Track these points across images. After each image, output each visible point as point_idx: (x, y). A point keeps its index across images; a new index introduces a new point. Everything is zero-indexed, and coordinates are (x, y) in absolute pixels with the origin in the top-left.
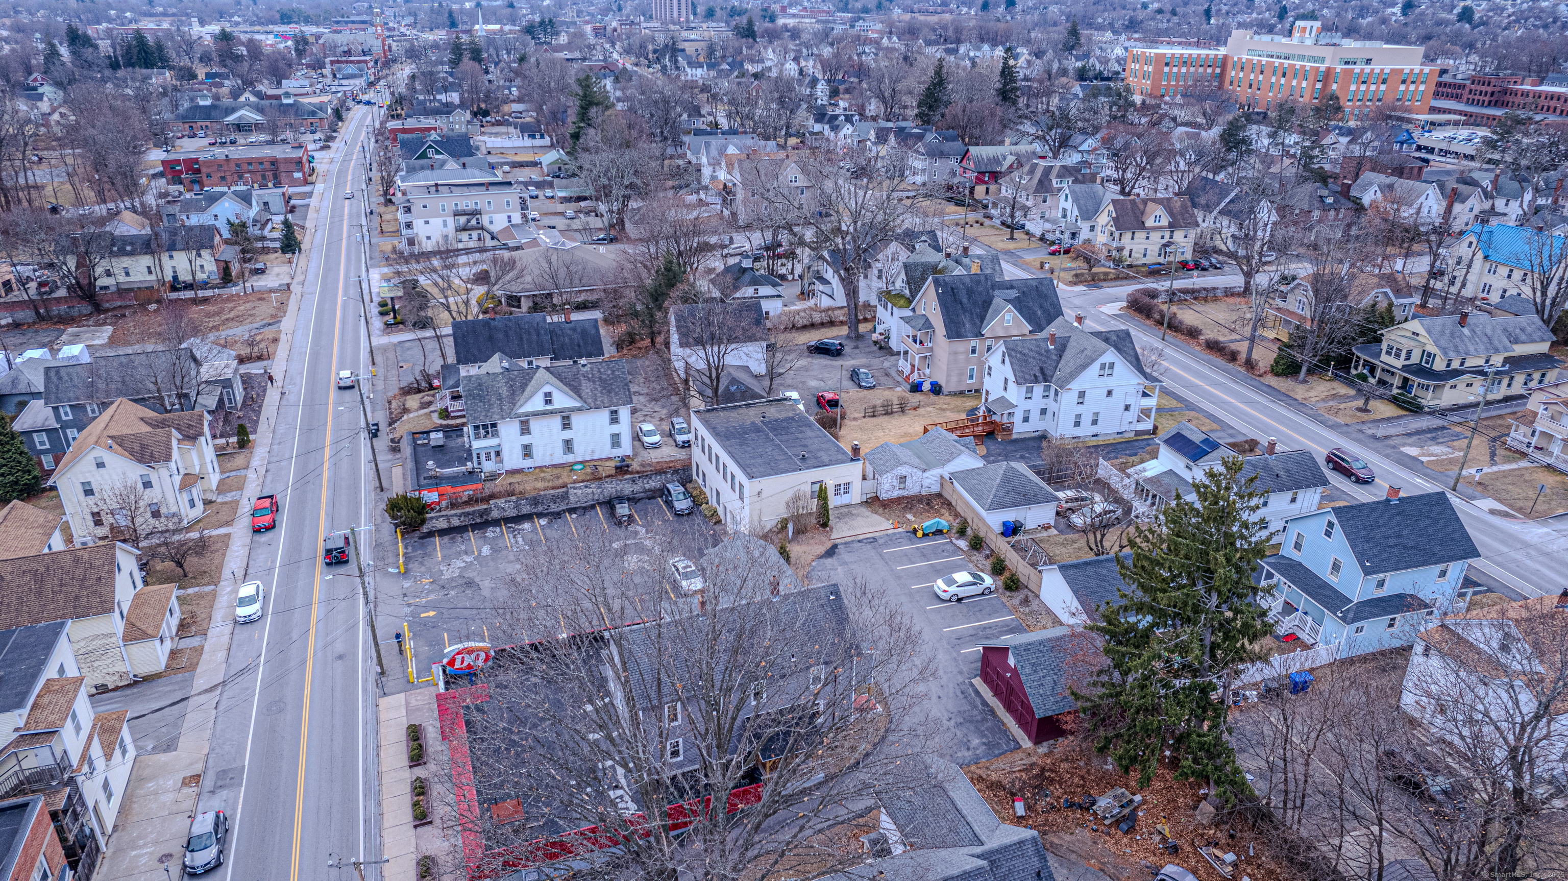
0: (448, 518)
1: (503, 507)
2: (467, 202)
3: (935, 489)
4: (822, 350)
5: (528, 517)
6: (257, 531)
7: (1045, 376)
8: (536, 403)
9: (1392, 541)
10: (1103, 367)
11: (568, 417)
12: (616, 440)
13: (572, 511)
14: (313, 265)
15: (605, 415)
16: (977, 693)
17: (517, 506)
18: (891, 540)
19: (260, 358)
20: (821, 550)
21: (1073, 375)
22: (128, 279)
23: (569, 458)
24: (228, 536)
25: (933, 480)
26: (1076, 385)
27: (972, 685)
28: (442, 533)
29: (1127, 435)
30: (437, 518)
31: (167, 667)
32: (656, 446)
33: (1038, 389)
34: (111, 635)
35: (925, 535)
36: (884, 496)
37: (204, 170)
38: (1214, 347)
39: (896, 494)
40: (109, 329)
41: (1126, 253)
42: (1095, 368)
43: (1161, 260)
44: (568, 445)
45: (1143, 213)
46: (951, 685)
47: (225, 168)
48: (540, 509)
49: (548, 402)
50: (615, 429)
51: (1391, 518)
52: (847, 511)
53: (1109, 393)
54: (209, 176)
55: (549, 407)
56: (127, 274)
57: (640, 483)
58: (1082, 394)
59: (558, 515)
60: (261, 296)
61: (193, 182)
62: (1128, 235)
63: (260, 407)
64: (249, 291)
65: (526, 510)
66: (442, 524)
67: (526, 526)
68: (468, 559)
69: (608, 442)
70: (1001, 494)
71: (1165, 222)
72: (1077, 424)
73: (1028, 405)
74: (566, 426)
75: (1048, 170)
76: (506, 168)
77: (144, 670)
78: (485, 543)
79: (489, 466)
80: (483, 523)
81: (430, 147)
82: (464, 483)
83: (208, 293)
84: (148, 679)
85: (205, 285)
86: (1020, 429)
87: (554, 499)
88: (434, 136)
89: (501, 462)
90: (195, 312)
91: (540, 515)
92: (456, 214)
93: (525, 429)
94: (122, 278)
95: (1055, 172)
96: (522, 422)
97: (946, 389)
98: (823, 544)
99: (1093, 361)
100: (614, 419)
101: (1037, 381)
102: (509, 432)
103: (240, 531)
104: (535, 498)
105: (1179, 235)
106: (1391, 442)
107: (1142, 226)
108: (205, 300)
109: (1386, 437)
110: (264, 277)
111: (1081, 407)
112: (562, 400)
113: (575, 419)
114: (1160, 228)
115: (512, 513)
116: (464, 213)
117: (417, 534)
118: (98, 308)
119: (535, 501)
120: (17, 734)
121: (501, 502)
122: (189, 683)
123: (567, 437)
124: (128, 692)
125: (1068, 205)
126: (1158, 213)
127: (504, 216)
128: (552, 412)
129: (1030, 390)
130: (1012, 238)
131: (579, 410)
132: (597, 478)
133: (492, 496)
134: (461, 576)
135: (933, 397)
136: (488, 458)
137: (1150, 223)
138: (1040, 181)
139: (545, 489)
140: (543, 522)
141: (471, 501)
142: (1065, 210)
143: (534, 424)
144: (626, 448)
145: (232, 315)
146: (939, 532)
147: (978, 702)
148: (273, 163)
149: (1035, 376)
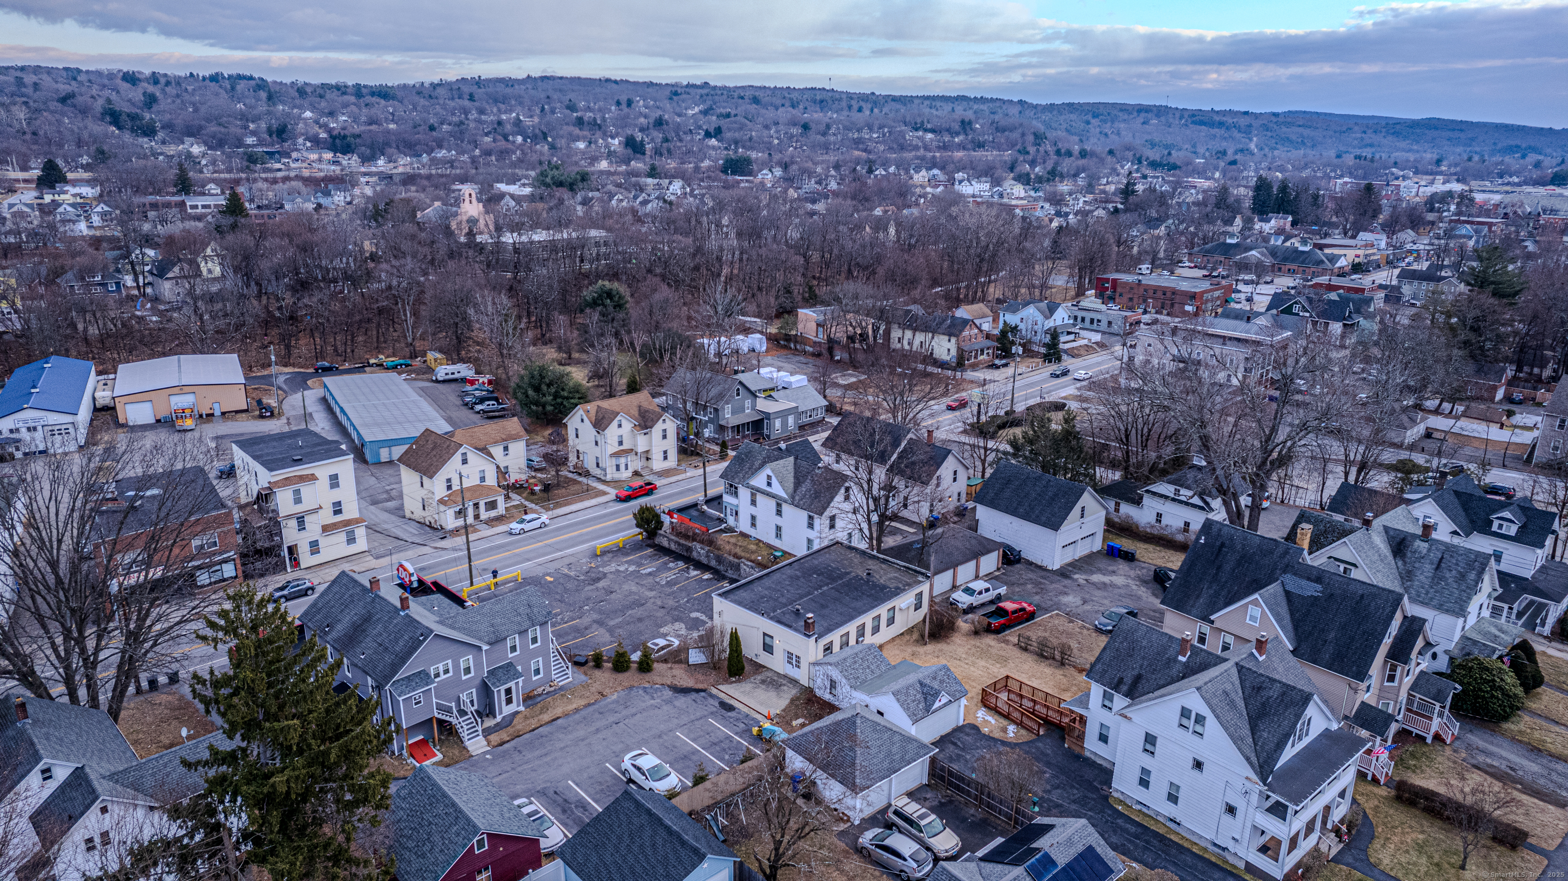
0: (669, 540)
5: (704, 567)
6: (616, 498)
8: (761, 482)
10: (1186, 713)
11: (780, 505)
12: (809, 544)
15: (804, 516)
17: (707, 556)
18: (739, 719)
23: (778, 543)
26: (1142, 719)
28: (657, 548)
29: (1228, 857)
30: (663, 536)
36: (816, 692)
37: (1119, 290)
39: (827, 696)
40: (864, 377)
42: (1173, 708)
44: (778, 531)
47: (1136, 291)
48: (718, 566)
49: (770, 485)
50: (810, 532)
53: (1198, 765)
55: (769, 489)
59: (721, 577)
61: (1110, 298)
64: (956, 376)
65: (710, 562)
66: (666, 543)
67: (695, 573)
68: (632, 569)
69: (805, 543)
72: (1144, 783)
73: (1105, 717)
74: (779, 512)
78: (658, 567)
79: (731, 521)
80: (680, 555)
81: (1298, 302)
83: (935, 370)
84: (441, 530)
86: (1091, 745)
87: (731, 565)
89: (736, 521)
91: (716, 572)
93: (754, 501)
94: (905, 346)
96: (752, 493)
98: (703, 682)
100: (811, 524)
102: (744, 499)
104: (719, 557)
111: (1149, 758)
112: (778, 489)
113: (784, 509)
117: (650, 542)
119: (719, 560)
121: (703, 548)
123: (779, 523)
128: (770, 495)
129: (1109, 697)
131: (789, 503)
133: (703, 541)
134: (605, 574)
136: (731, 514)
139: (734, 554)
140: (707, 576)
143: (759, 498)
148: (1173, 293)
149: (1121, 681)
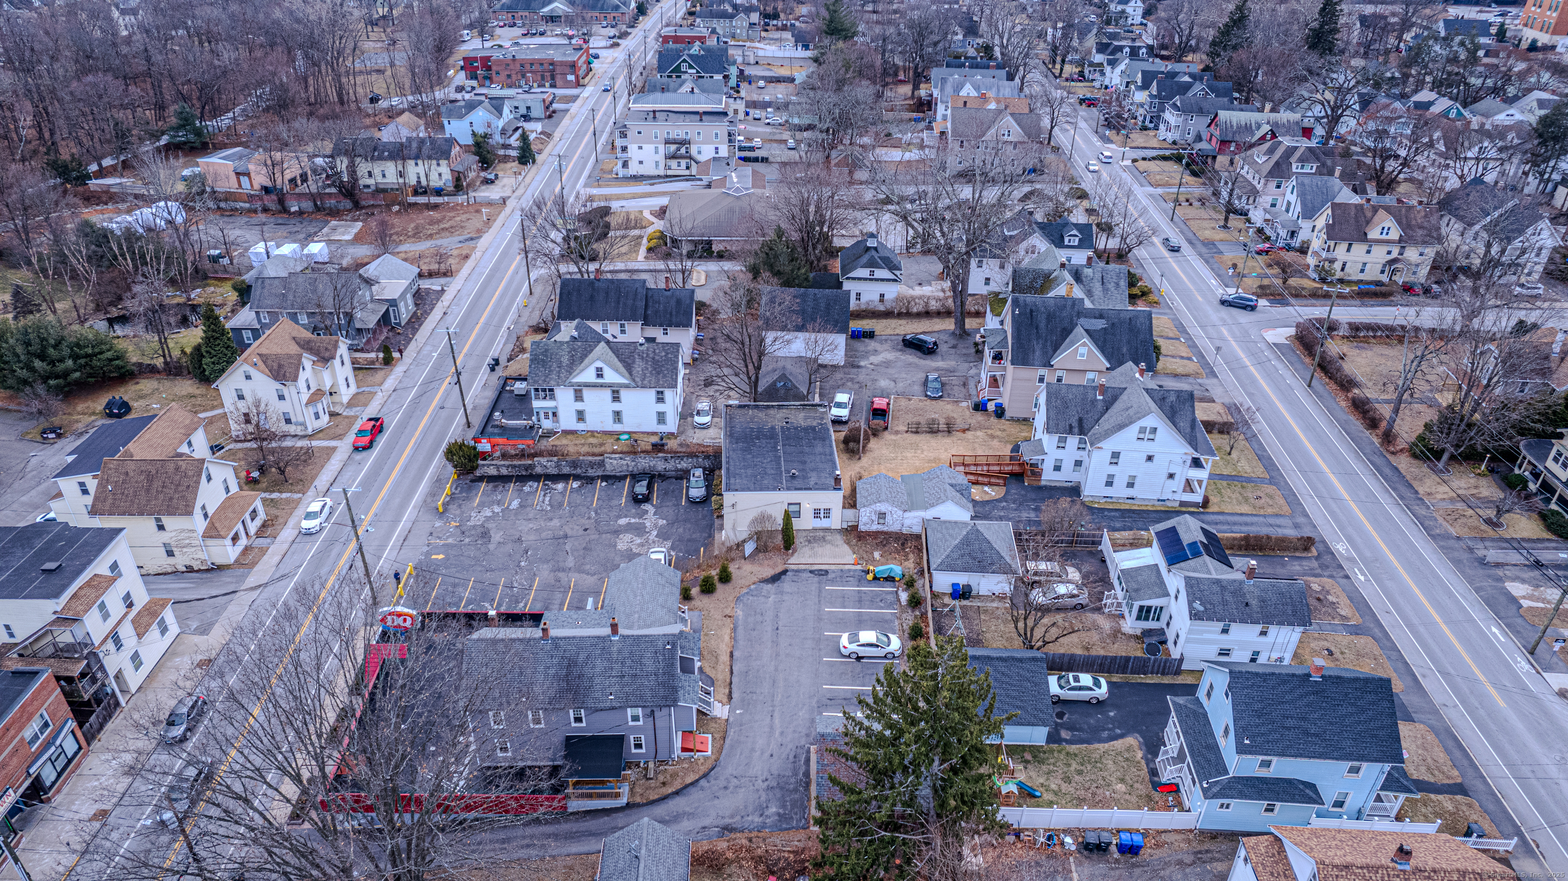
0: (498, 467)
1: (544, 464)
2: (679, 130)
3: (917, 529)
4: (915, 345)
5: (564, 478)
6: (356, 449)
7: (1082, 428)
8: (587, 375)
9: (1290, 723)
10: (1143, 430)
11: (618, 392)
12: (661, 418)
13: (605, 478)
14: (538, 178)
15: (651, 394)
16: (808, 760)
17: (558, 466)
18: (843, 576)
19: (445, 275)
20: (769, 572)
21: (1108, 434)
22: (385, 181)
23: (618, 427)
24: (334, 449)
25: (915, 521)
26: (1109, 445)
27: (808, 751)
28: (491, 479)
29: (1169, 504)
30: (488, 466)
31: (236, 561)
32: (704, 427)
33: (1073, 441)
34: (193, 531)
35: (875, 578)
36: (862, 528)
37: (494, 68)
38: (1361, 407)
39: (875, 527)
40: (359, 224)
41: (1337, 266)
42: (1133, 430)
43: (1385, 278)
44: (618, 416)
45: (1368, 222)
46: (790, 746)
47: (512, 67)
48: (579, 471)
49: (600, 376)
50: (661, 407)
51: (1301, 697)
52: (818, 537)
53: (1150, 458)
54: (498, 73)
55: (600, 381)
56: (384, 176)
57: (672, 462)
58: (1116, 455)
59: (591, 480)
60: (477, 207)
61: (485, 78)
62: (1344, 246)
63: (420, 325)
64: (472, 201)
65: (566, 470)
66: (492, 471)
67: (560, 486)
68: (497, 509)
69: (654, 418)
70: (955, 555)
71: (1395, 234)
72: (1109, 484)
73: (1060, 454)
74: (616, 398)
75: (1291, 151)
76: (762, 83)
77: (219, 561)
78: (519, 496)
79: (547, 424)
80: (526, 477)
81: (684, 61)
82: (522, 437)
83: (439, 200)
84: (220, 568)
85: (439, 192)
86: (1048, 476)
87: (592, 465)
88: (696, 49)
89: (557, 422)
90: (421, 218)
91: (577, 477)
92: (667, 142)
93: (579, 397)
94: (380, 179)
95: (1297, 154)
96: (576, 390)
97: (1008, 414)
98: (775, 565)
99: (1131, 423)
100: (660, 399)
101: (1070, 431)
102: (564, 399)
103: (344, 446)
104: (574, 462)
105: (1412, 254)
106: (1500, 572)
107: (1363, 237)
108: (436, 207)
109: (1498, 565)
110: (492, 187)
111: (1114, 467)
112: (611, 376)
113: (623, 393)
114: (1388, 242)
115: (554, 471)
116: (674, 142)
117: (470, 477)
118: (357, 206)
119: (574, 464)
120: (55, 617)
121: (543, 460)
122: (244, 577)
123: (617, 409)
124: (205, 575)
125: (1293, 198)
126: (1387, 224)
127: (711, 148)
128: (602, 386)
129: (1063, 440)
130: (1225, 227)
131: (627, 386)
132: (633, 452)
133: (540, 454)
134: (483, 526)
135: (993, 420)
136: (547, 417)
137: (1374, 234)
138: (1277, 164)
139: (588, 454)
140: (575, 485)
141: (522, 455)
142: (1289, 203)
143: (586, 393)
144: (672, 425)
145: (447, 226)
146: (890, 579)
147: (803, 769)
148: (551, 64)
149: (1071, 427)
